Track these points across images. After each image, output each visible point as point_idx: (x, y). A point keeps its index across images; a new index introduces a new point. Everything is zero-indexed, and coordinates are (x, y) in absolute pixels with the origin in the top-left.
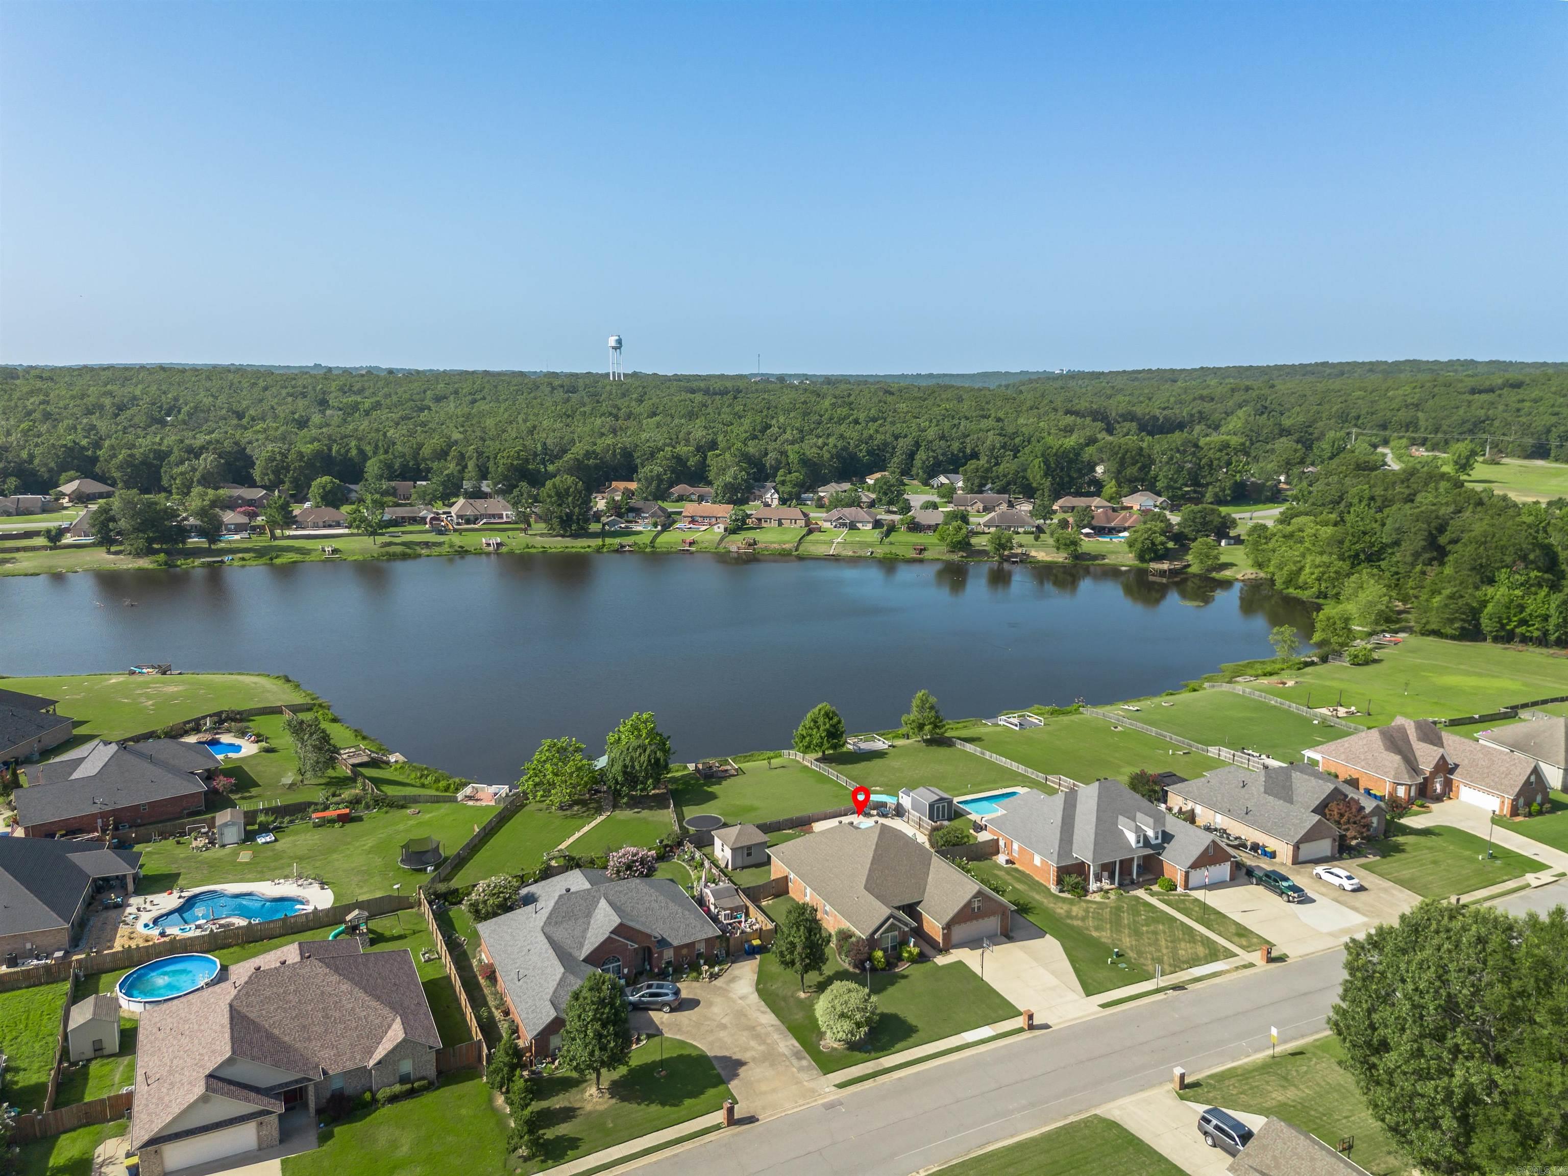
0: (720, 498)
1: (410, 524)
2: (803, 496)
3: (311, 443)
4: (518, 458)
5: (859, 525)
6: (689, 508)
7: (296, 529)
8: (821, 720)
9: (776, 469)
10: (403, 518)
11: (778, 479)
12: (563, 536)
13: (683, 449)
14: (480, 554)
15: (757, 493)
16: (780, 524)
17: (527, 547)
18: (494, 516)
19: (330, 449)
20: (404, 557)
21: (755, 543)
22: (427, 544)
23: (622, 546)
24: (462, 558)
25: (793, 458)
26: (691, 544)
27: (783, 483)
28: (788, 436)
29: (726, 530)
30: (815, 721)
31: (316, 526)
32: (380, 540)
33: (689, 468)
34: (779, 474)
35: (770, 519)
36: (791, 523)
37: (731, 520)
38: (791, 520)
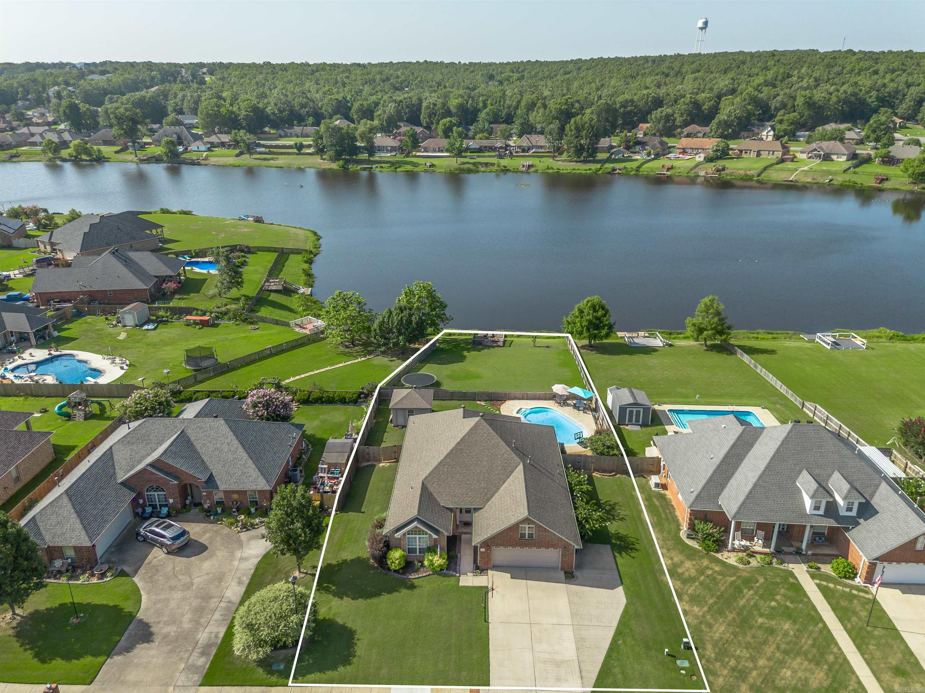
0: (713, 133)
1: (489, 151)
2: (798, 134)
3: (457, 98)
4: (566, 104)
5: (834, 157)
6: (684, 142)
7: (423, 152)
8: (586, 311)
9: (777, 110)
10: (486, 147)
11: (778, 118)
12: (577, 162)
13: (702, 96)
14: (516, 172)
15: (756, 130)
16: (759, 154)
17: (548, 168)
18: (541, 147)
19: (467, 103)
20: (469, 171)
21: (724, 169)
22: (486, 164)
23: (614, 170)
24: (505, 174)
25: (800, 101)
26: (668, 169)
27: (781, 122)
28: (804, 84)
29: (705, 158)
30: (581, 311)
31: (434, 151)
32: (461, 160)
33: (703, 112)
34: (779, 114)
35: (751, 150)
36: (769, 154)
37: (714, 151)
38: (769, 151)
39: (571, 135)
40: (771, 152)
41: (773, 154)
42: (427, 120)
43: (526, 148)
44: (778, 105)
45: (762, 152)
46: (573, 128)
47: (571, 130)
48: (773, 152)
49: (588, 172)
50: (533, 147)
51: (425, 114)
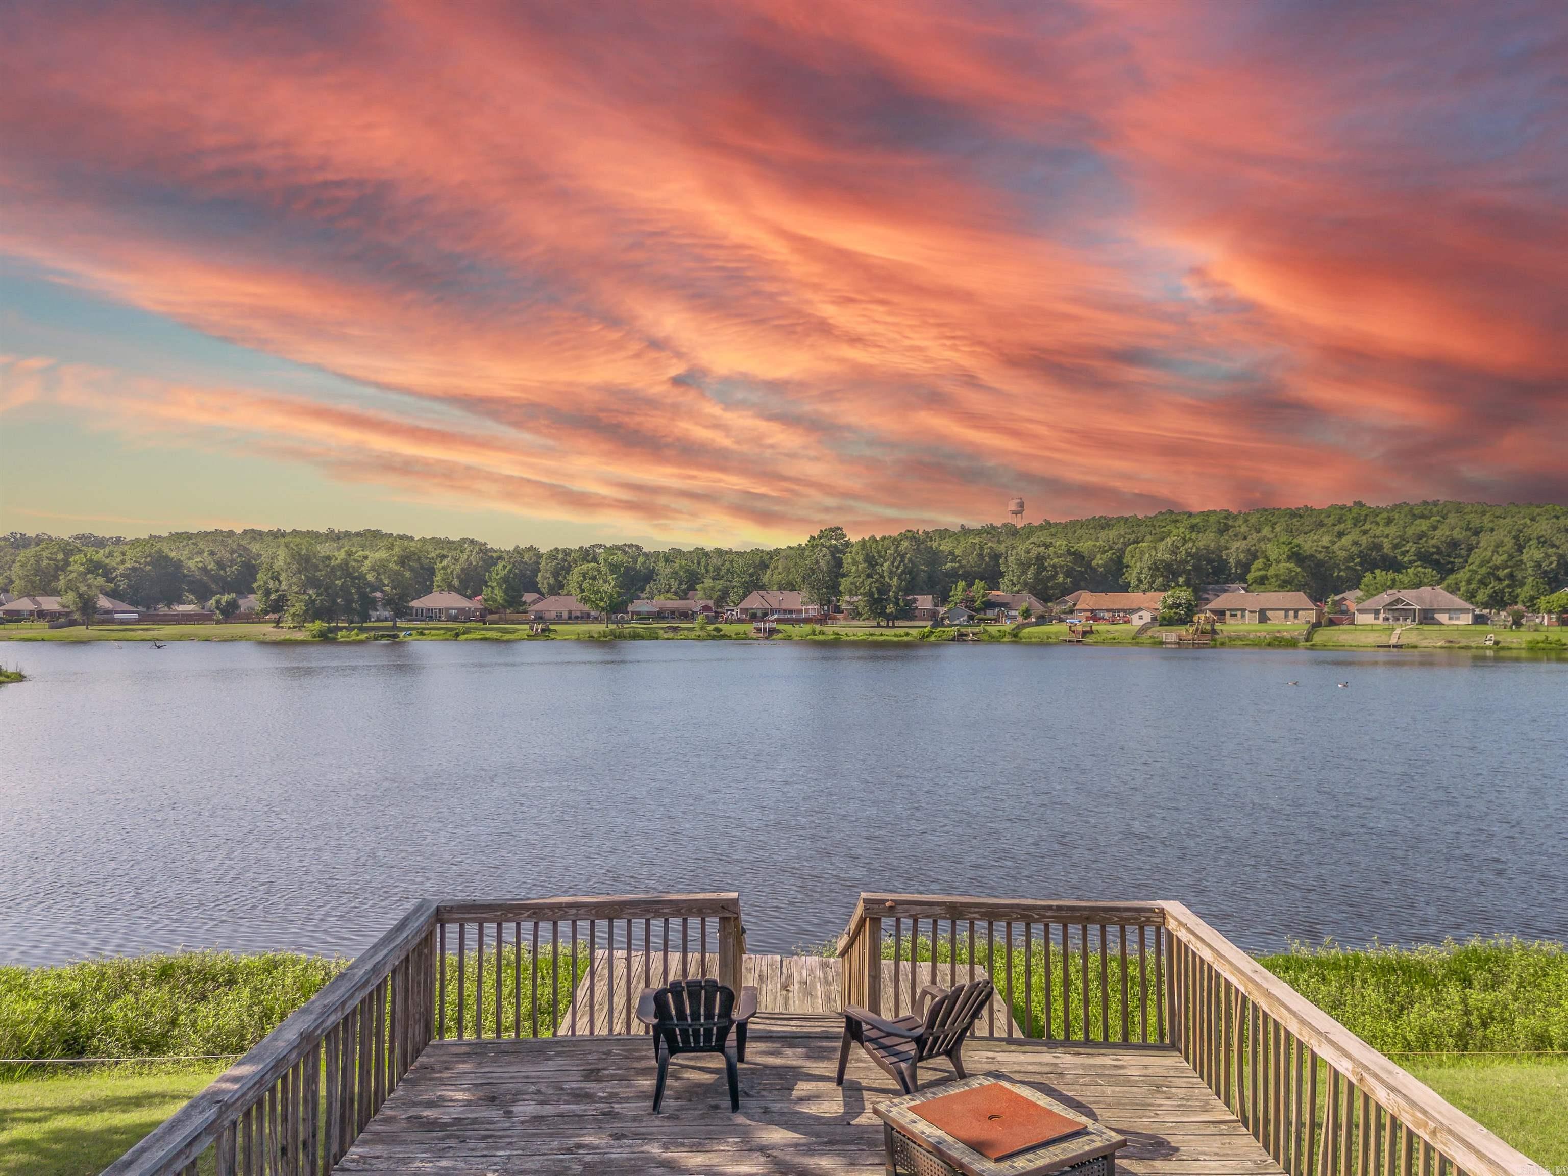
6: (1091, 600)
10: (672, 612)
16: (1263, 618)
18: (792, 612)
21: (1214, 632)
22: (674, 630)
29: (1154, 620)
31: (559, 617)
34: (1254, 567)
35: (1243, 610)
36: (1286, 616)
37: (1171, 607)
38: (1287, 611)
39: (857, 570)
40: (1291, 613)
41: (1296, 617)
42: (552, 581)
43: (759, 614)
44: (1242, 556)
45: (1269, 614)
46: (860, 558)
47: (855, 563)
48: (1296, 611)
49: (905, 638)
50: (773, 611)
51: (547, 571)
